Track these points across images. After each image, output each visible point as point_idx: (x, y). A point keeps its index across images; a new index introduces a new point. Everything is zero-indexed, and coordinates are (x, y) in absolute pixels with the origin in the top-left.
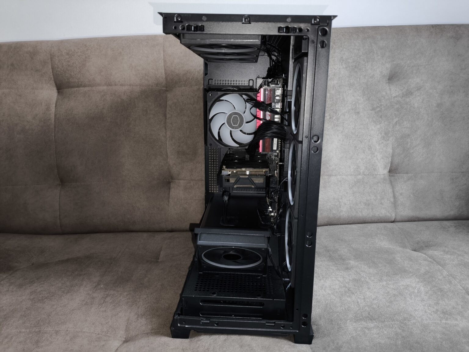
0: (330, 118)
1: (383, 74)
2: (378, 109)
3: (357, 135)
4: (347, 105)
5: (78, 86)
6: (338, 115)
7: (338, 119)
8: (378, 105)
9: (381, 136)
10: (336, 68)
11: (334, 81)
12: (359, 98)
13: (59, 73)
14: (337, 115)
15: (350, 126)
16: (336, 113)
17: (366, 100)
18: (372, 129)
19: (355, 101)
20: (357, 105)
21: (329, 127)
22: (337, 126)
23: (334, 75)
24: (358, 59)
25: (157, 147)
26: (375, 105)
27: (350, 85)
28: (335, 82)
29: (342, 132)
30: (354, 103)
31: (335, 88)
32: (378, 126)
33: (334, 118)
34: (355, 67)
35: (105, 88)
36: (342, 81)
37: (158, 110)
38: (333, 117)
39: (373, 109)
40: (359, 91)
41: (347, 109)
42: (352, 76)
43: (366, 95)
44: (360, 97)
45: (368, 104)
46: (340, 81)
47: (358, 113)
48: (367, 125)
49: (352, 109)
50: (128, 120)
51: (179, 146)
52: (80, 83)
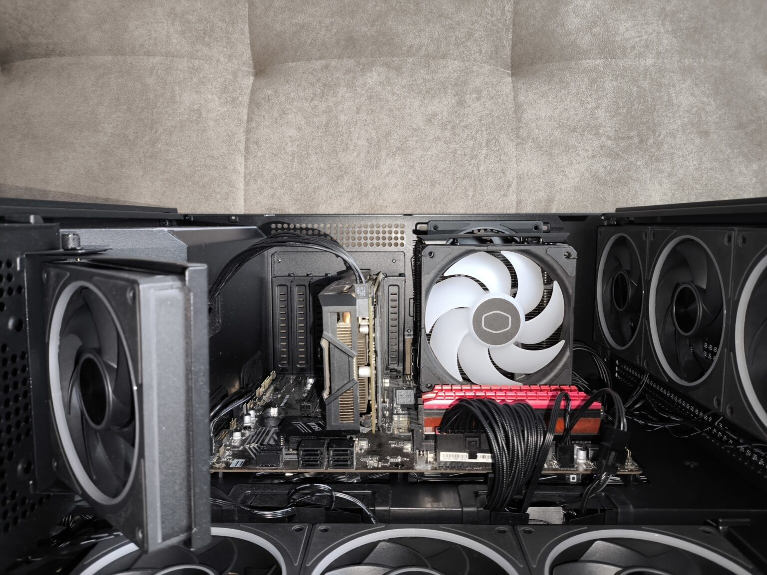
0: (641, 141)
1: (758, 52)
2: (753, 127)
3: (706, 185)
4: (677, 115)
5: (47, 55)
6: (659, 135)
7: (659, 145)
8: (750, 117)
9: (761, 189)
10: (651, 31)
11: (646, 60)
12: (705, 99)
13: (7, 24)
14: (657, 135)
15: (689, 162)
16: (654, 132)
17: (723, 104)
18: (740, 172)
19: (696, 106)
20: (703, 115)
21: (638, 163)
22: (657, 160)
23: (647, 46)
24: (700, 14)
25: (218, 196)
26: (744, 118)
27: (684, 70)
28: (650, 61)
29: (670, 175)
30: (695, 109)
31: (650, 74)
32: (755, 166)
33: (651, 141)
34: (694, 31)
35: (109, 58)
36: (666, 61)
37: (227, 111)
38: (648, 138)
39: (740, 126)
40: (705, 84)
41: (679, 123)
42: (687, 50)
43: (721, 94)
44: (707, 97)
45: (727, 115)
46: (660, 61)
47: (706, 133)
48: (729, 161)
49: (692, 124)
50: (154, 131)
51: (272, 196)
52: (51, 47)
